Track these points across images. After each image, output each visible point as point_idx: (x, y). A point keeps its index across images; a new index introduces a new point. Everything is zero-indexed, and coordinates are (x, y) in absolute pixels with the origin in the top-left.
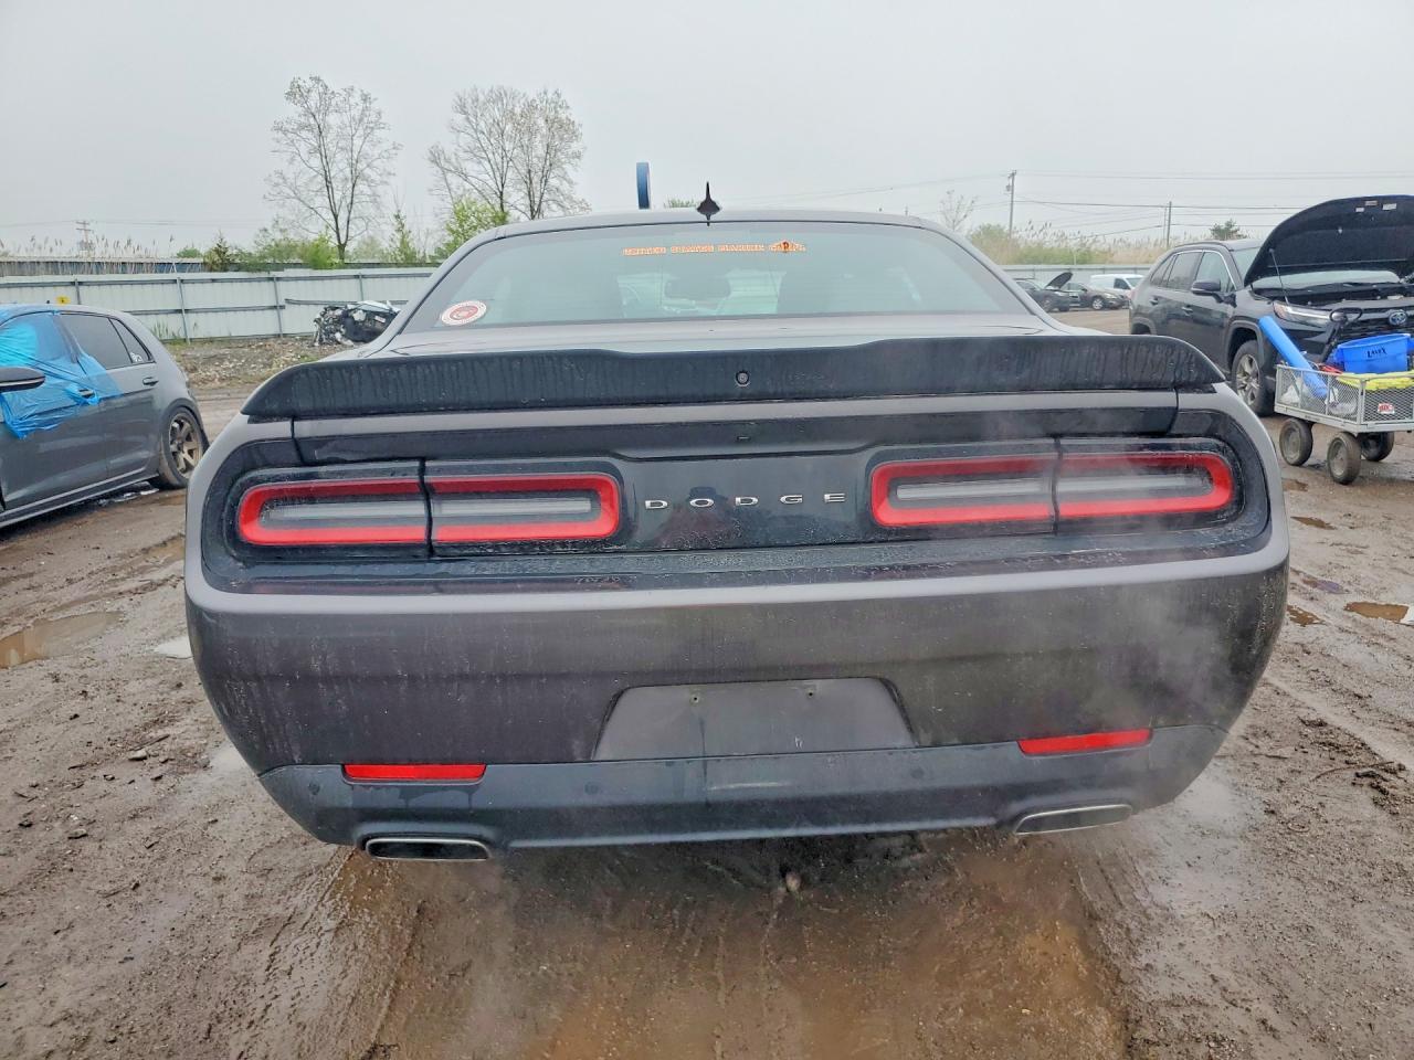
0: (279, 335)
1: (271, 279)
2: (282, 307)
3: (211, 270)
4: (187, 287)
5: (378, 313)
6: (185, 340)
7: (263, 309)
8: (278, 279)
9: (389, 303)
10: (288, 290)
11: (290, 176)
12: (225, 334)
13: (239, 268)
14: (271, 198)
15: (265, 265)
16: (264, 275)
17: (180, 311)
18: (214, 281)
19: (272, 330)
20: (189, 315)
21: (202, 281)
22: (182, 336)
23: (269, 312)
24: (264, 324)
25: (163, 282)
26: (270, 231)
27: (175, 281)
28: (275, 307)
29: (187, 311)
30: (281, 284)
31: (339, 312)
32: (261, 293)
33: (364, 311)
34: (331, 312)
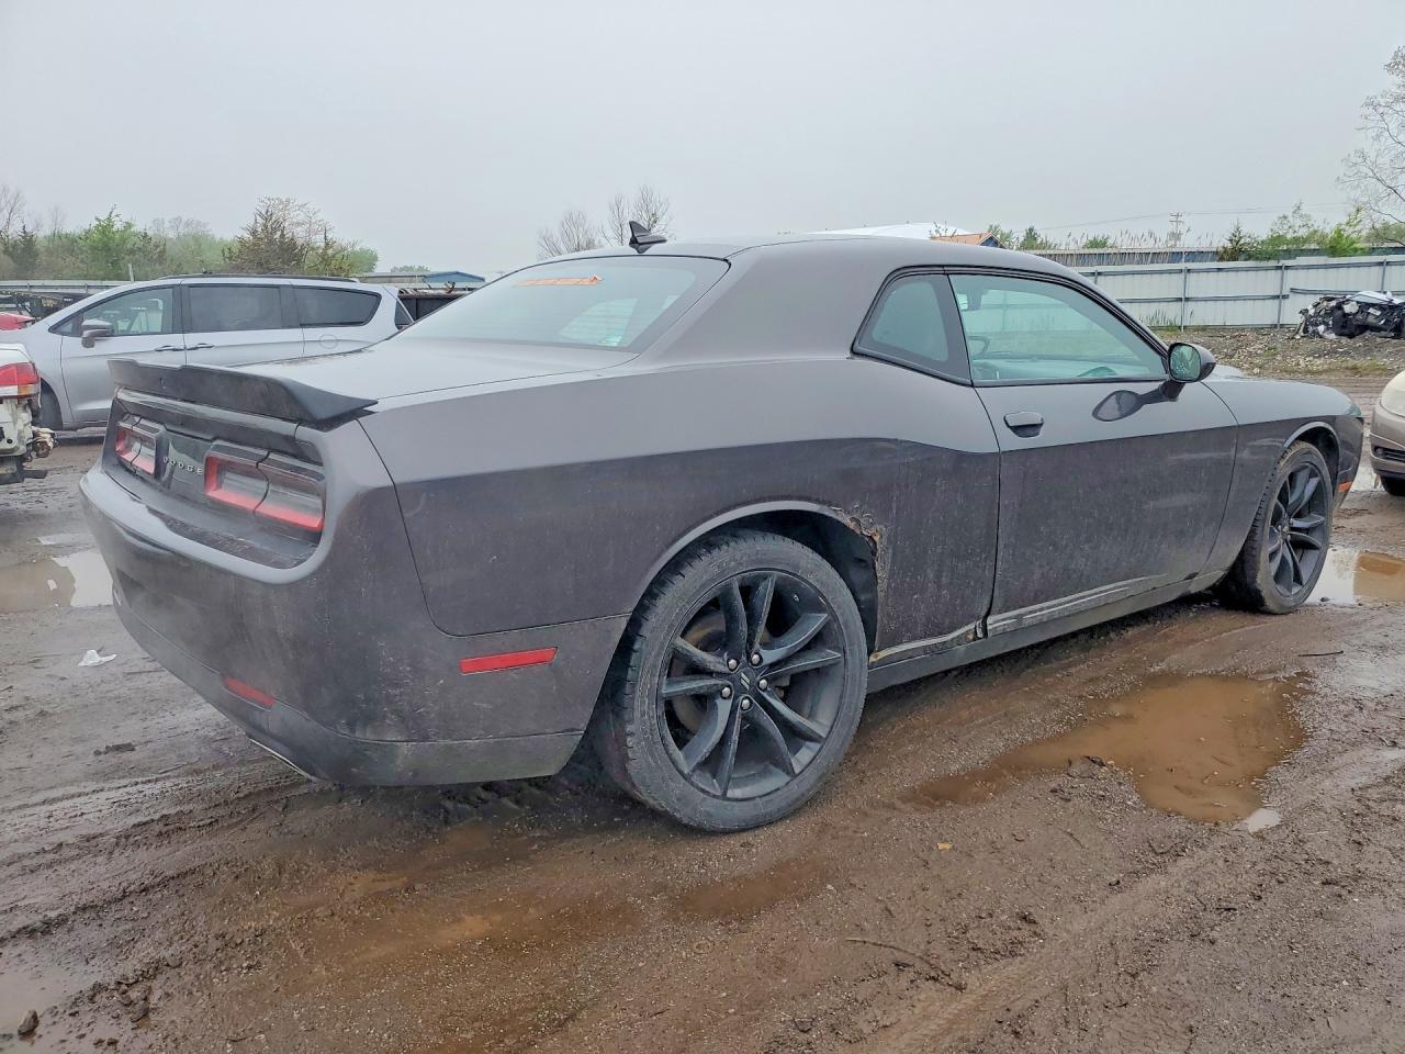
0: (1276, 326)
1: (1279, 268)
2: (1285, 297)
3: (1221, 259)
4: (1193, 276)
5: (1373, 305)
6: (1180, 327)
7: (1264, 298)
8: (1287, 268)
9: (1389, 294)
10: (1294, 279)
11: (1372, 155)
12: (1219, 322)
13: (1249, 257)
14: (1346, 179)
15: (1276, 253)
16: (1273, 263)
17: (1180, 299)
18: (1219, 270)
19: (1269, 320)
20: (1190, 303)
21: (1208, 271)
22: (1178, 323)
23: (1270, 303)
24: (1264, 314)
25: (1170, 272)
26: (1290, 219)
27: (1181, 271)
28: (1278, 297)
29: (1187, 299)
30: (1290, 273)
31: (1333, 303)
32: (1267, 282)
33: (1358, 302)
34: (1325, 303)
